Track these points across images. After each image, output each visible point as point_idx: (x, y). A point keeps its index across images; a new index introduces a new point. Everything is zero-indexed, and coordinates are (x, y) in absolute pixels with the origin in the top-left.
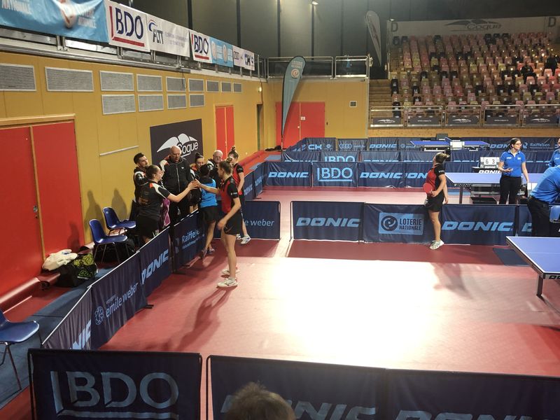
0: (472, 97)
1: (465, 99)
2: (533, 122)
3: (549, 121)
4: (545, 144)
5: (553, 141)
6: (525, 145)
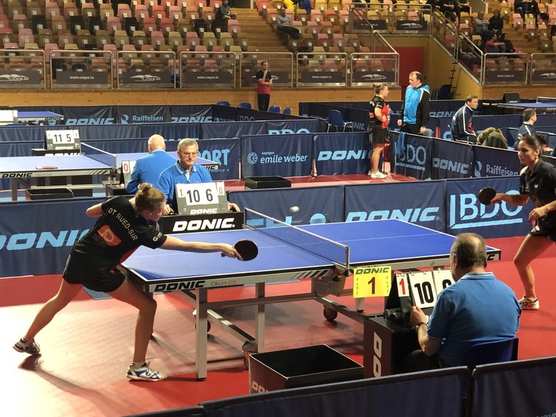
0: (26, 36)
1: (15, 38)
2: (134, 81)
4: (156, 116)
5: (168, 111)
6: (124, 119)
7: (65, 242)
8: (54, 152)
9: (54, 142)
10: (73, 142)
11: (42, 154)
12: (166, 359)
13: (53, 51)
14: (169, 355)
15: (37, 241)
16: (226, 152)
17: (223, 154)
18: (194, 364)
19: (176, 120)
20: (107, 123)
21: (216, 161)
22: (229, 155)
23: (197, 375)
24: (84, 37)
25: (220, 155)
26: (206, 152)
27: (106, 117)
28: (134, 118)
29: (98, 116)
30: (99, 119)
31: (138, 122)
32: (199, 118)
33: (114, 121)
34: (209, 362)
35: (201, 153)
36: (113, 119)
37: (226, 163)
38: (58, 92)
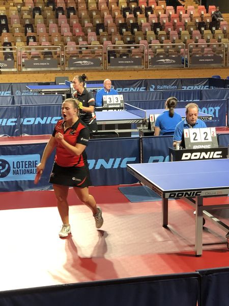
0: (92, 37)
1: (85, 39)
3: (174, 62)
4: (172, 86)
5: (180, 83)
6: (152, 87)
7: (113, 166)
8: (108, 109)
9: (108, 103)
10: (119, 102)
11: (100, 110)
12: (176, 242)
13: (109, 46)
14: (178, 239)
15: (95, 164)
16: (217, 108)
17: (215, 110)
18: (194, 245)
19: (185, 88)
20: (141, 90)
21: (211, 114)
22: (219, 110)
23: (196, 252)
24: (128, 36)
25: (213, 111)
26: (204, 109)
27: (140, 86)
28: (158, 87)
29: (135, 86)
30: (136, 88)
31: (161, 89)
32: (200, 87)
33: (146, 89)
34: (204, 245)
35: (201, 109)
36: (145, 88)
37: (217, 116)
38: (111, 71)
